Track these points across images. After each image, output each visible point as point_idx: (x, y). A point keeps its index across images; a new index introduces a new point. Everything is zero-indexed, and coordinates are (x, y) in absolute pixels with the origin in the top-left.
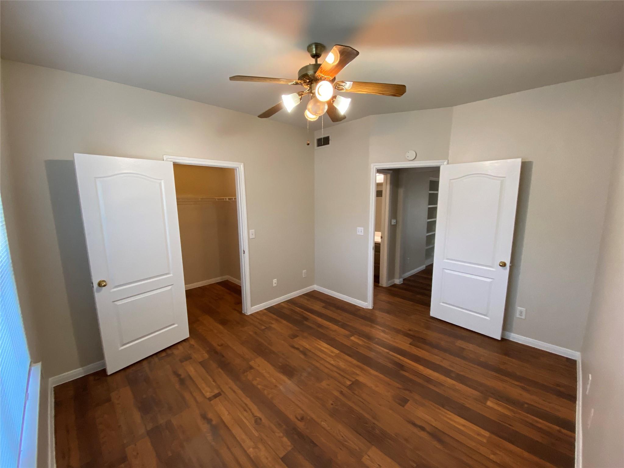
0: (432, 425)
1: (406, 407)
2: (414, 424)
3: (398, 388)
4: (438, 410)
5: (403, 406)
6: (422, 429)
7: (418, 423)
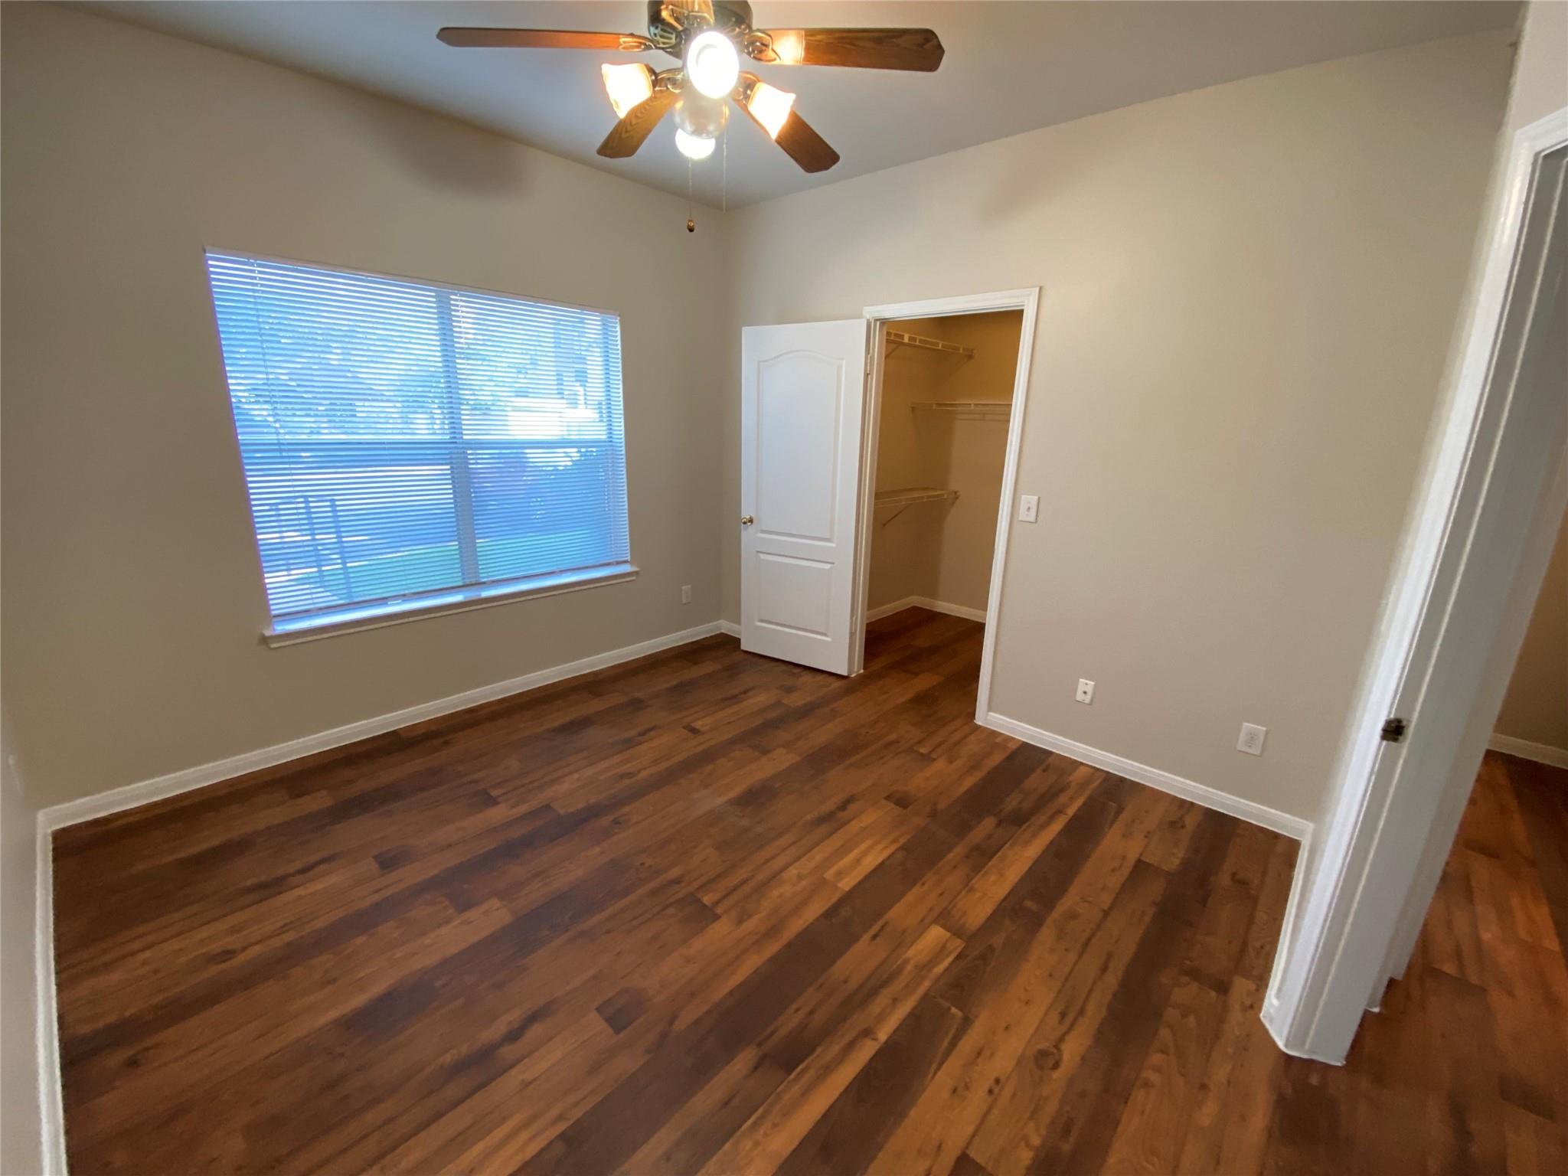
0: (512, 1066)
1: (594, 1015)
2: (533, 1018)
3: (673, 1019)
4: (554, 1113)
5: (598, 1009)
6: (514, 1035)
7: (537, 1030)
